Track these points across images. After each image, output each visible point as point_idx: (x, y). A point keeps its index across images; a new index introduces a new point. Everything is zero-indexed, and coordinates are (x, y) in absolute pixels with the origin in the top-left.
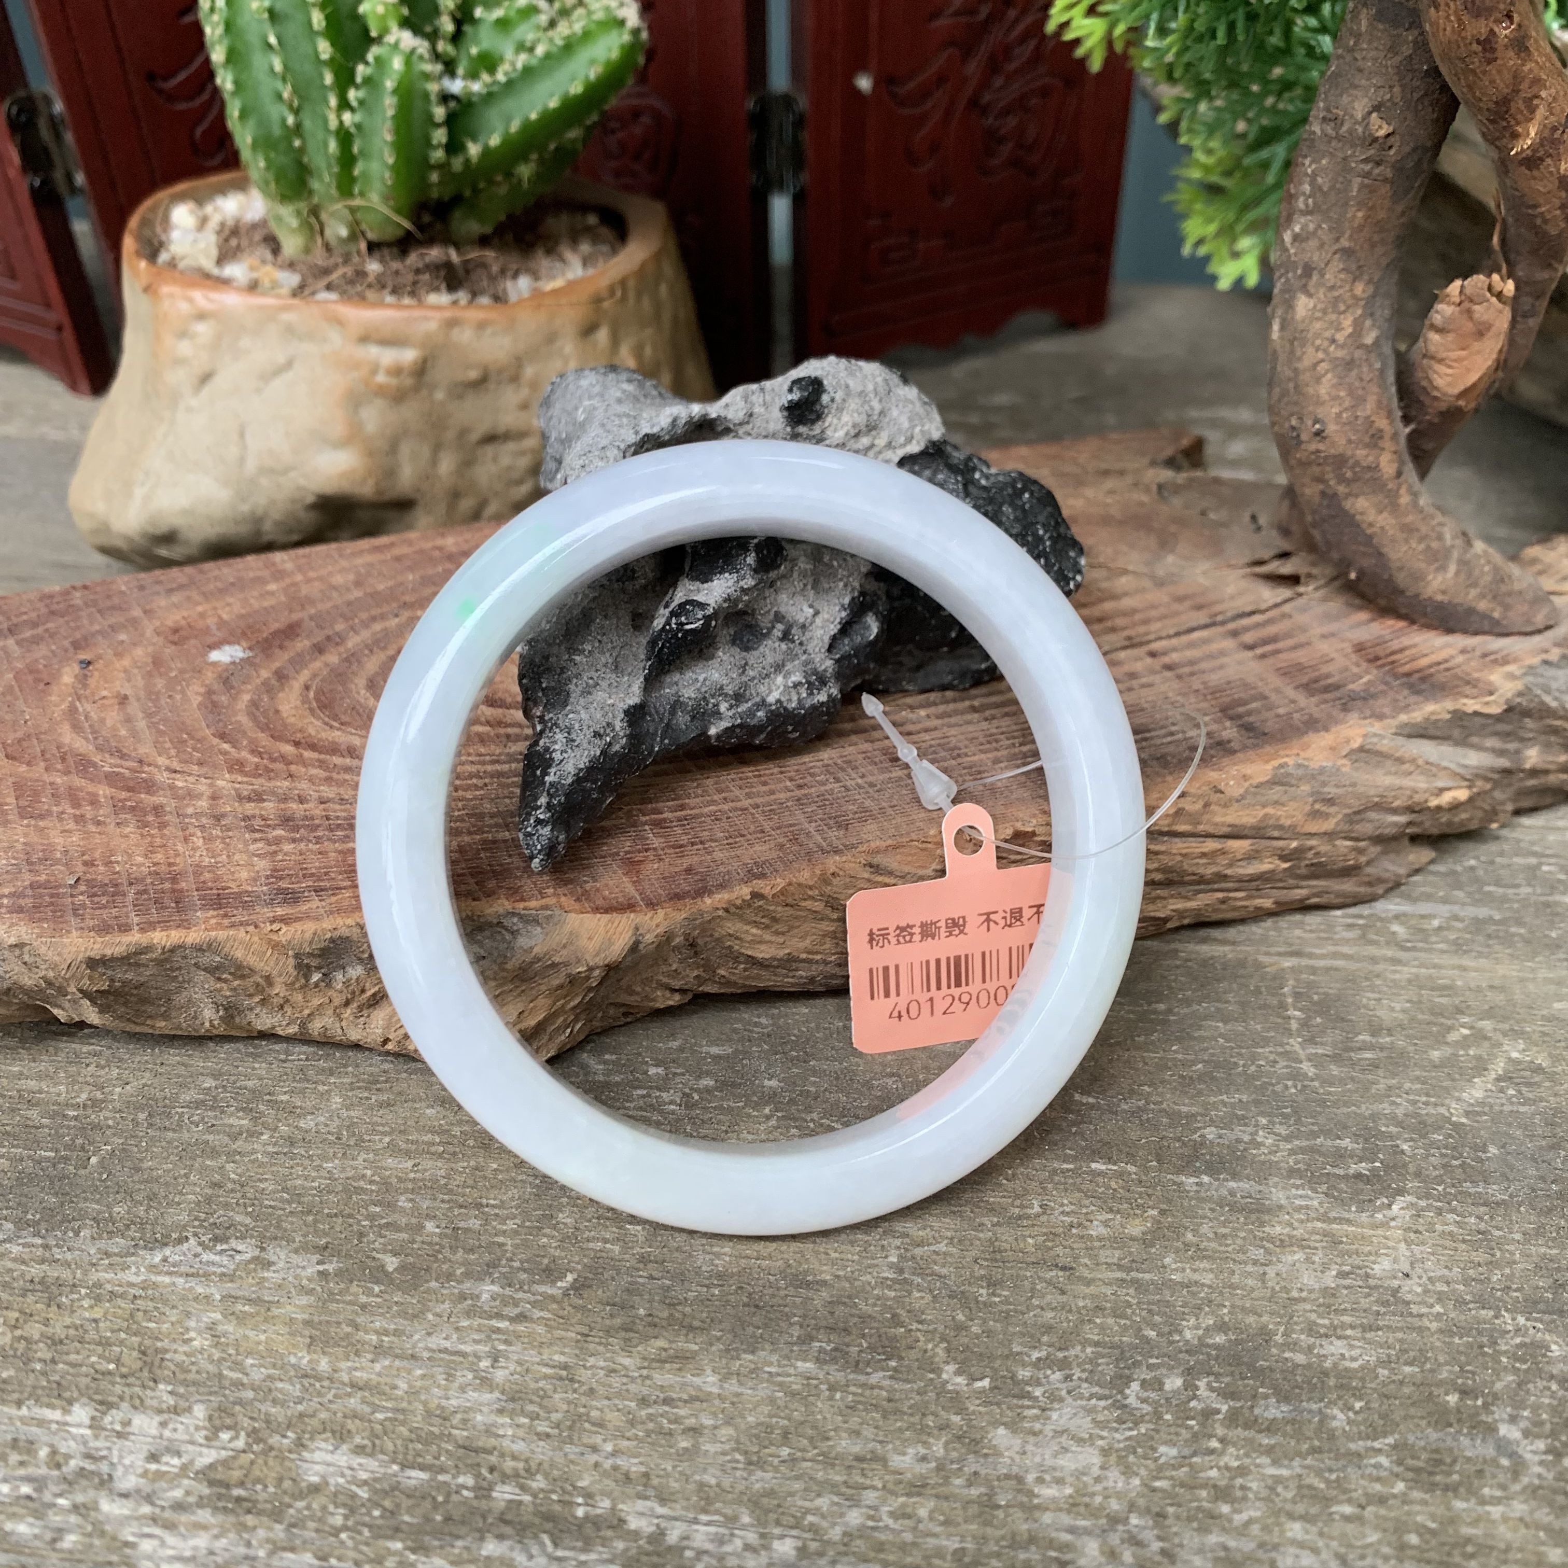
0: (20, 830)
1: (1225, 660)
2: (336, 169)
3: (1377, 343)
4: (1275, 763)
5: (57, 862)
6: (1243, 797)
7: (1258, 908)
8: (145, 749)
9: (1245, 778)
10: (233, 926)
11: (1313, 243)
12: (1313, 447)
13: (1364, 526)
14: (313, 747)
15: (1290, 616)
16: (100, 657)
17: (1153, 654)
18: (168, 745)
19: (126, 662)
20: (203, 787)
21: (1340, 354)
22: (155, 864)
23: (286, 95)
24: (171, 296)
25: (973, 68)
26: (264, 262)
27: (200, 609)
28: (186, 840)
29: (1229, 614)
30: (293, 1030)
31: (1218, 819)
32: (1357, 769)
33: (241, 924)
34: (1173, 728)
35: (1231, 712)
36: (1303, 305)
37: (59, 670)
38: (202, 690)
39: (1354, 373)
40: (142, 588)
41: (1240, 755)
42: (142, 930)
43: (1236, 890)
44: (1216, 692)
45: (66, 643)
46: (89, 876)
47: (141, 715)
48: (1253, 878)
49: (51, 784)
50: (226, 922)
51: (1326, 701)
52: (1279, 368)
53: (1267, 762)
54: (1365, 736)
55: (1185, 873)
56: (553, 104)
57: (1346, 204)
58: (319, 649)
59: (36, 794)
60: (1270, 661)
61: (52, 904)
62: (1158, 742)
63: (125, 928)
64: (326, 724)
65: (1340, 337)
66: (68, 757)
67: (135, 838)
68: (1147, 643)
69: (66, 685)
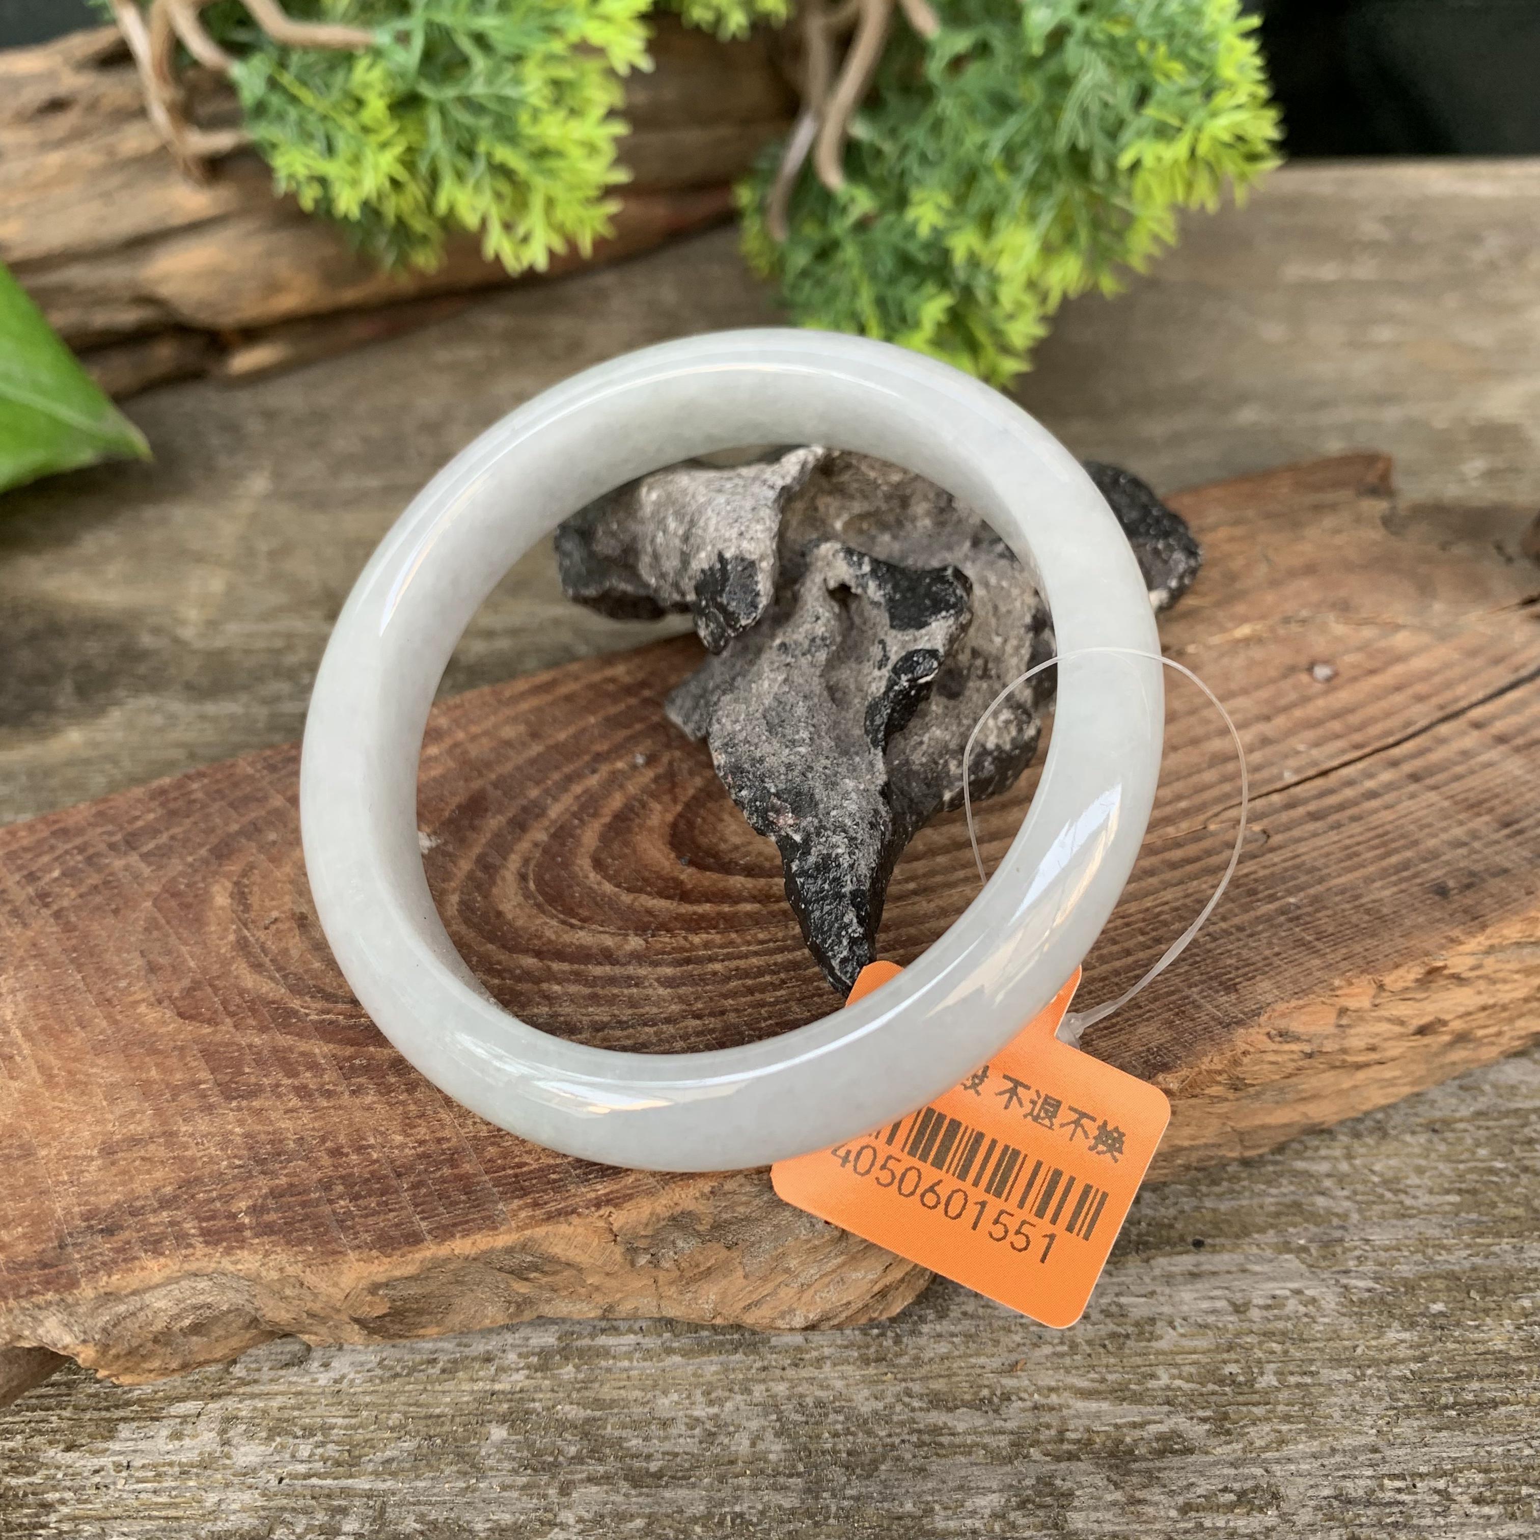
0: (231, 1116)
5: (294, 1156)
10: (549, 1217)
14: (560, 955)
17: (1477, 725)
22: (421, 1143)
33: (559, 1213)
37: (206, 890)
42: (437, 1239)
45: (203, 851)
46: (341, 1171)
50: (539, 1213)
58: (519, 825)
61: (306, 1217)
63: (414, 1239)
64: (563, 922)
67: (381, 1109)
68: (1463, 711)
69: (222, 908)
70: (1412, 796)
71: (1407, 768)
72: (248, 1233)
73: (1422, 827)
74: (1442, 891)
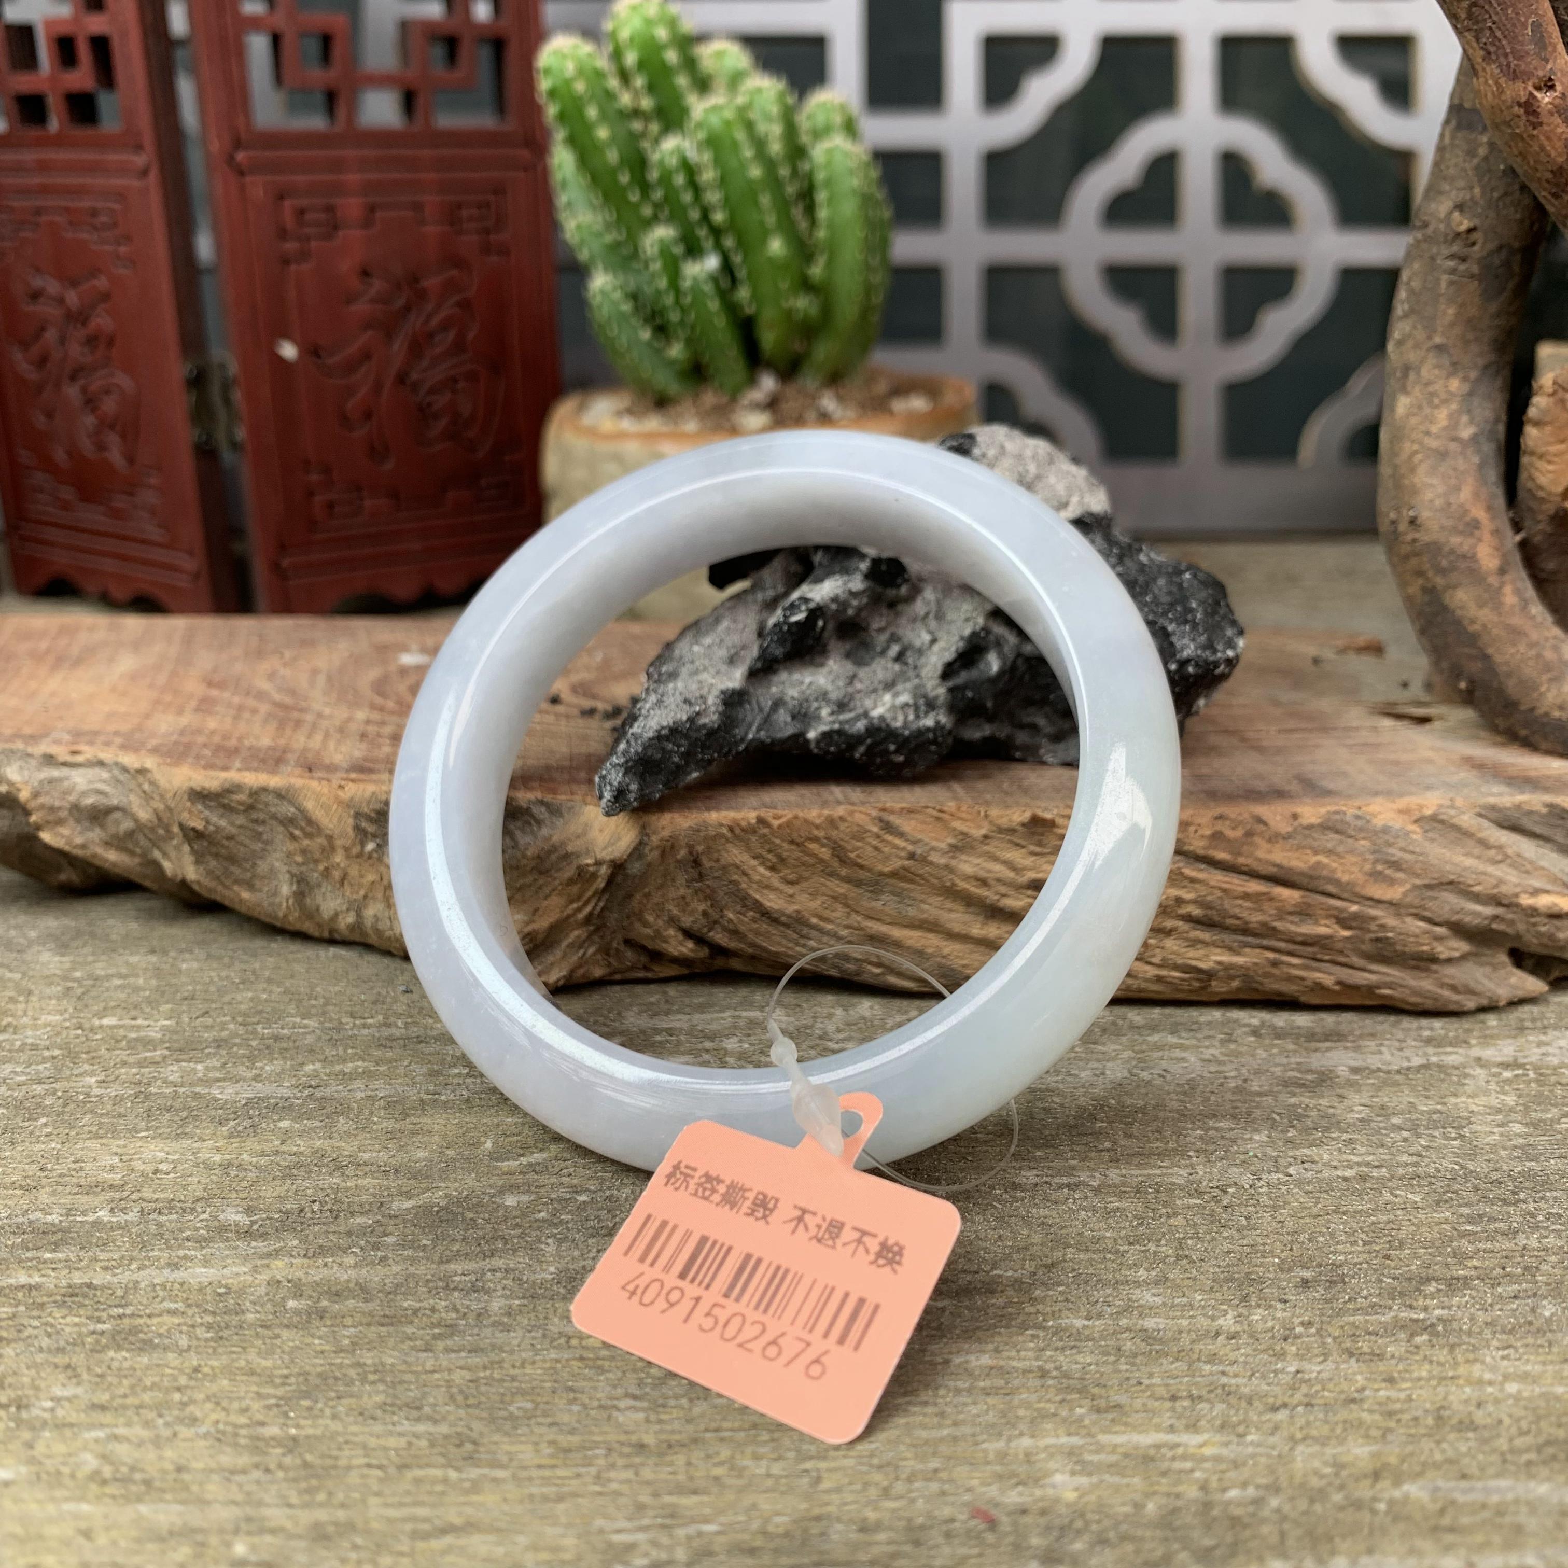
3: (1474, 438)
4: (1331, 809)
6: (1290, 836)
8: (314, 693)
9: (1295, 817)
11: (1410, 345)
12: (1409, 537)
13: (1466, 622)
16: (315, 652)
18: (334, 693)
20: (343, 713)
21: (1434, 444)
28: (309, 736)
31: (1261, 854)
32: (1429, 839)
35: (1302, 776)
36: (1402, 404)
38: (380, 674)
39: (1448, 463)
41: (1295, 800)
43: (1291, 954)
47: (324, 679)
48: (1307, 942)
49: (230, 701)
53: (1323, 807)
54: (1441, 806)
55: (1225, 914)
57: (1437, 303)
59: (214, 704)
65: (1435, 430)
66: (253, 690)
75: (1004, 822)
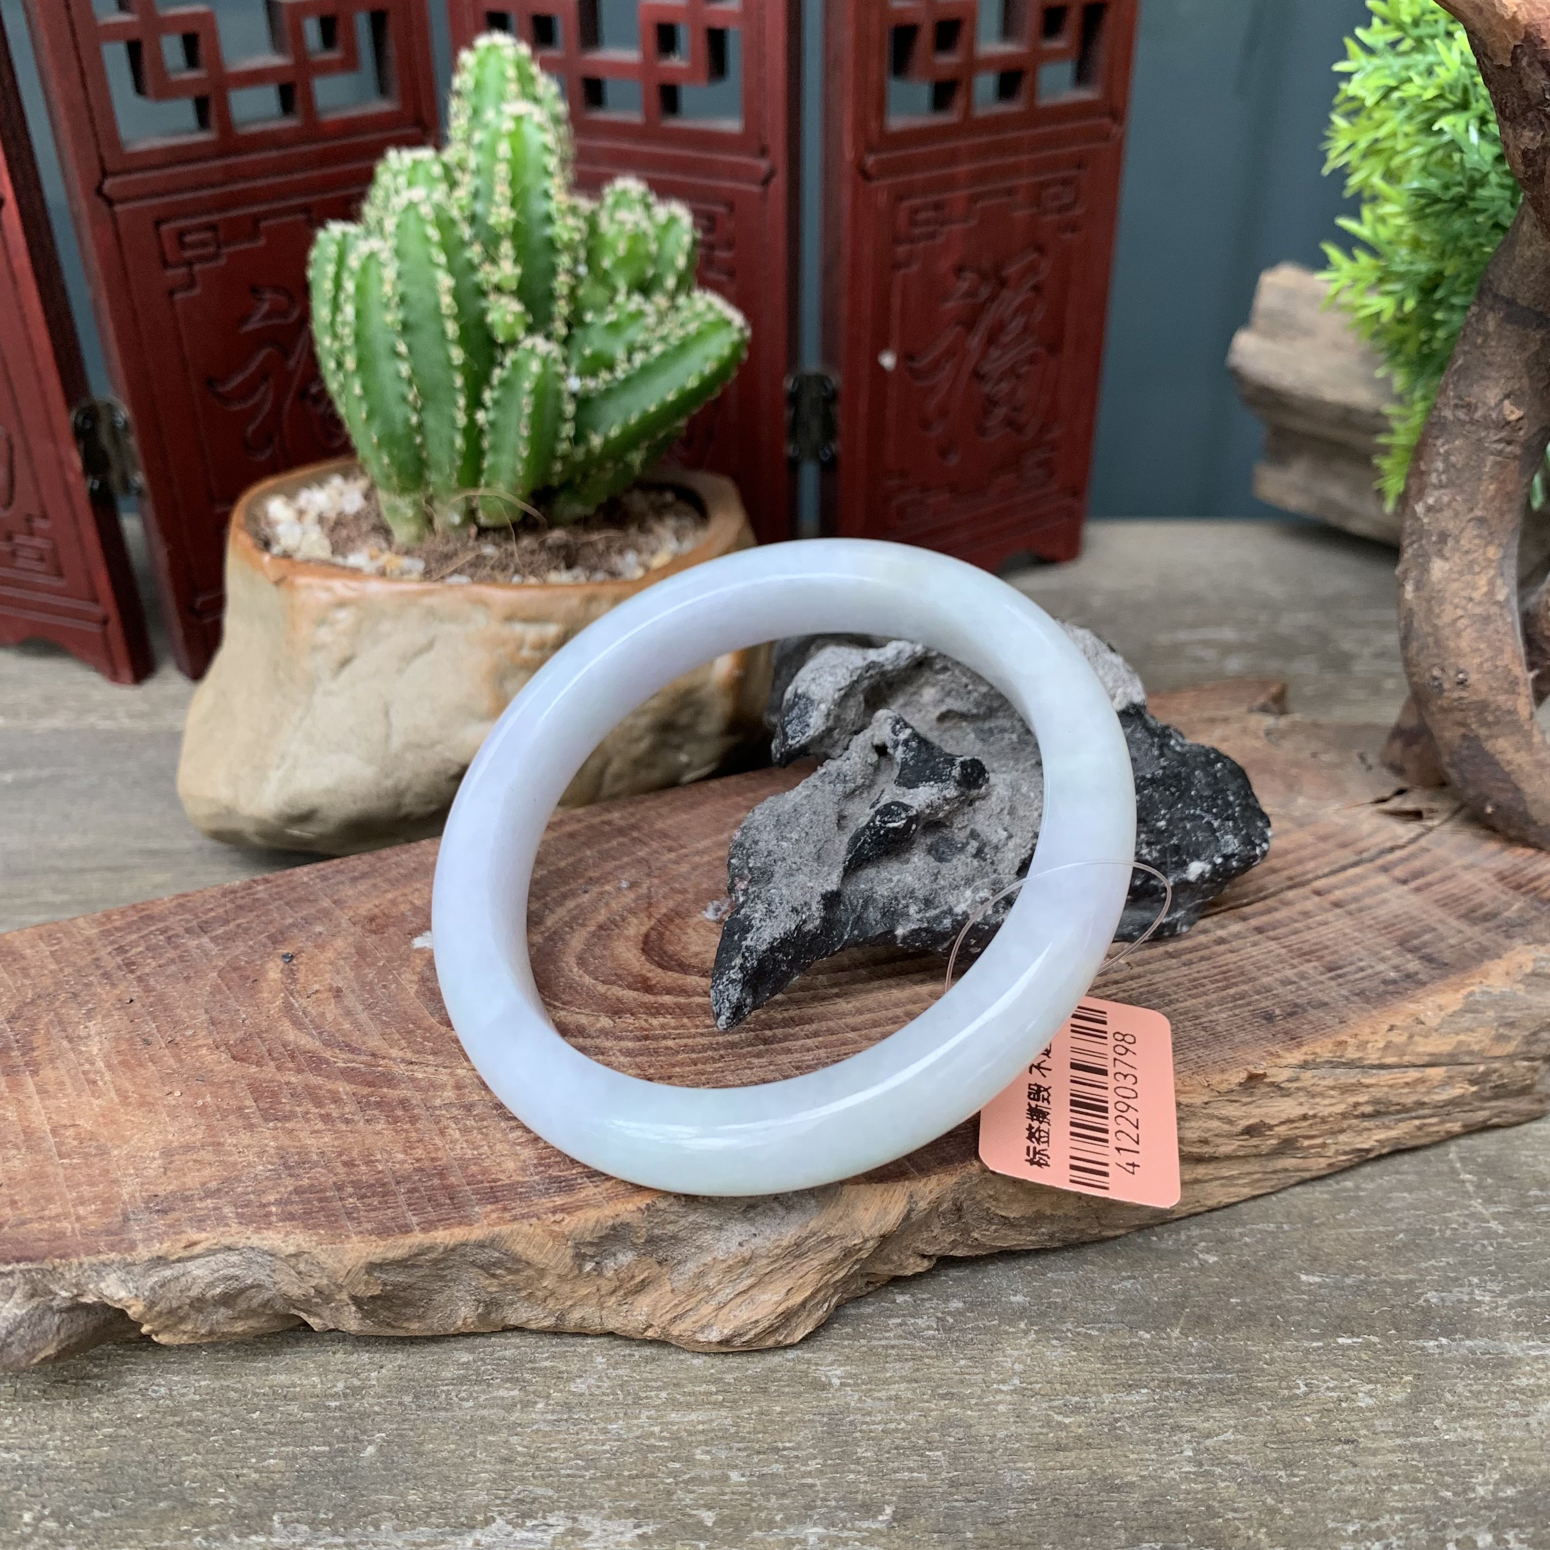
0: (268, 1134)
1: (1385, 895)
2: (459, 463)
3: (1507, 600)
4: (1465, 992)
5: (316, 1164)
6: (1441, 1026)
7: (1448, 1132)
8: (374, 1042)
9: (1441, 1008)
10: (515, 1219)
11: (1448, 513)
12: (1455, 695)
13: (1503, 764)
15: (1428, 850)
16: (301, 951)
17: (1318, 893)
18: (397, 1036)
19: (330, 954)
20: (443, 1076)
21: (1479, 610)
22: (418, 1160)
23: (411, 397)
24: (309, 587)
25: (975, 342)
26: (381, 550)
27: (390, 896)
28: (442, 1133)
29: (1373, 851)
30: (549, 1322)
31: (1420, 1049)
32: (1528, 992)
33: (523, 1216)
34: (1362, 964)
35: (1409, 945)
36: (1438, 568)
37: (262, 966)
38: (415, 978)
39: (1492, 627)
40: (324, 878)
41: (1429, 986)
42: (424, 1230)
43: (1431, 1116)
44: (1387, 927)
45: (262, 938)
46: (352, 1177)
47: (360, 1007)
48: (1445, 1104)
49: (288, 1083)
50: (507, 1215)
51: (1488, 930)
52: (1416, 625)
53: (1457, 991)
54: (1535, 960)
55: (1390, 1103)
56: (671, 397)
57: (1480, 479)
59: (274, 1095)
60: (1425, 894)
61: (322, 1209)
62: (1352, 978)
63: (406, 1230)
65: (1477, 595)
66: (297, 1054)
67: (389, 1134)
68: (1309, 882)
69: (274, 980)
70: (1255, 944)
71: (1254, 922)
72: (274, 1219)
73: (1259, 969)
74: (1269, 1017)
75: (1224, 1087)
